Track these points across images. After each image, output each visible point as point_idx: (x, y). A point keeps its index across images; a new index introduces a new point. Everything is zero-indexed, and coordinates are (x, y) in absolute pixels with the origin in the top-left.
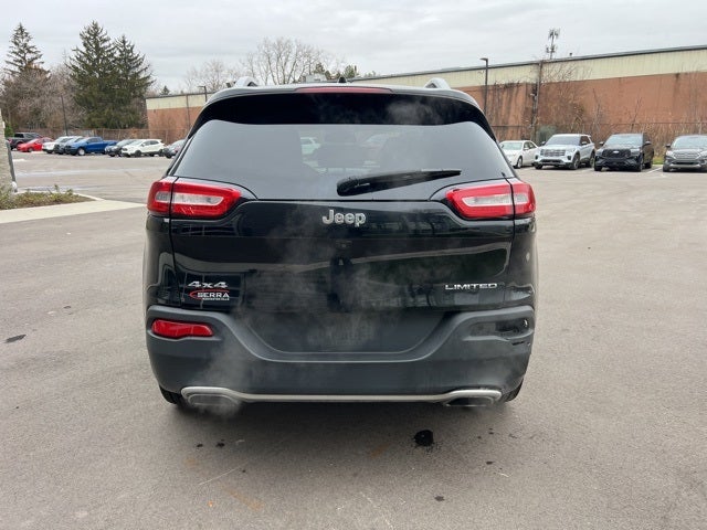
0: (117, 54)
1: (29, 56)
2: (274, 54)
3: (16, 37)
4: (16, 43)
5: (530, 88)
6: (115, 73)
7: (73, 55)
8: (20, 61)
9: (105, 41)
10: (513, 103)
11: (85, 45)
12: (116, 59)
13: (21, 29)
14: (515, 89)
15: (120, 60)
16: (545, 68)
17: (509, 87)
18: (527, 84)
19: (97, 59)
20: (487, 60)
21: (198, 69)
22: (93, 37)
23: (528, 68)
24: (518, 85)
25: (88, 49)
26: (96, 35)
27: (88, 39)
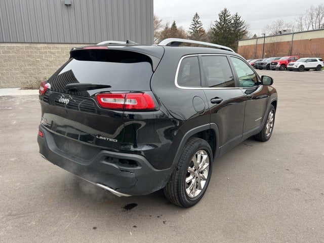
0: (233, 22)
1: (198, 25)
2: (315, 13)
3: (194, 18)
4: (194, 21)
6: (230, 30)
7: (214, 23)
8: (194, 28)
9: (228, 16)
11: (220, 19)
12: (232, 24)
13: (197, 15)
15: (233, 24)
19: (224, 25)
21: (270, 25)
22: (224, 15)
25: (221, 20)
26: (225, 14)
27: (222, 16)
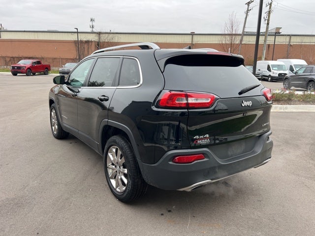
5: (96, 43)
10: (90, 49)
14: (90, 44)
16: (101, 35)
17: (87, 42)
18: (95, 42)
20: (77, 29)
23: (94, 35)
24: (91, 42)
